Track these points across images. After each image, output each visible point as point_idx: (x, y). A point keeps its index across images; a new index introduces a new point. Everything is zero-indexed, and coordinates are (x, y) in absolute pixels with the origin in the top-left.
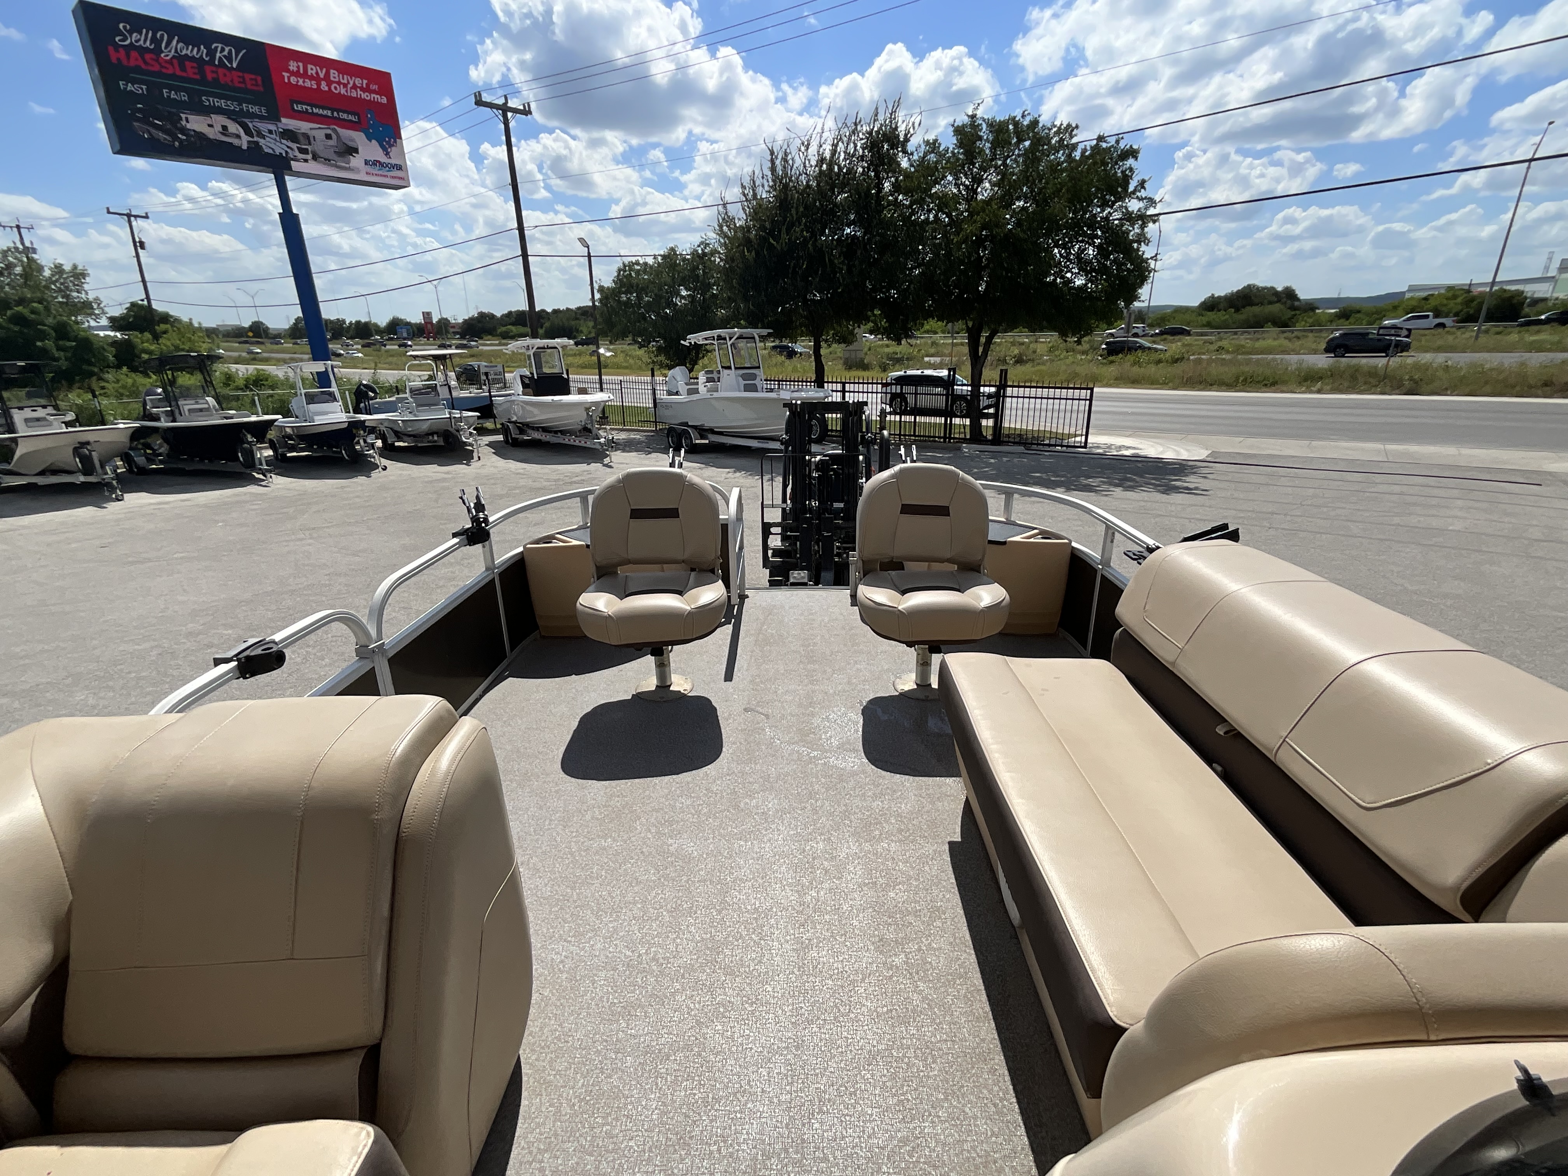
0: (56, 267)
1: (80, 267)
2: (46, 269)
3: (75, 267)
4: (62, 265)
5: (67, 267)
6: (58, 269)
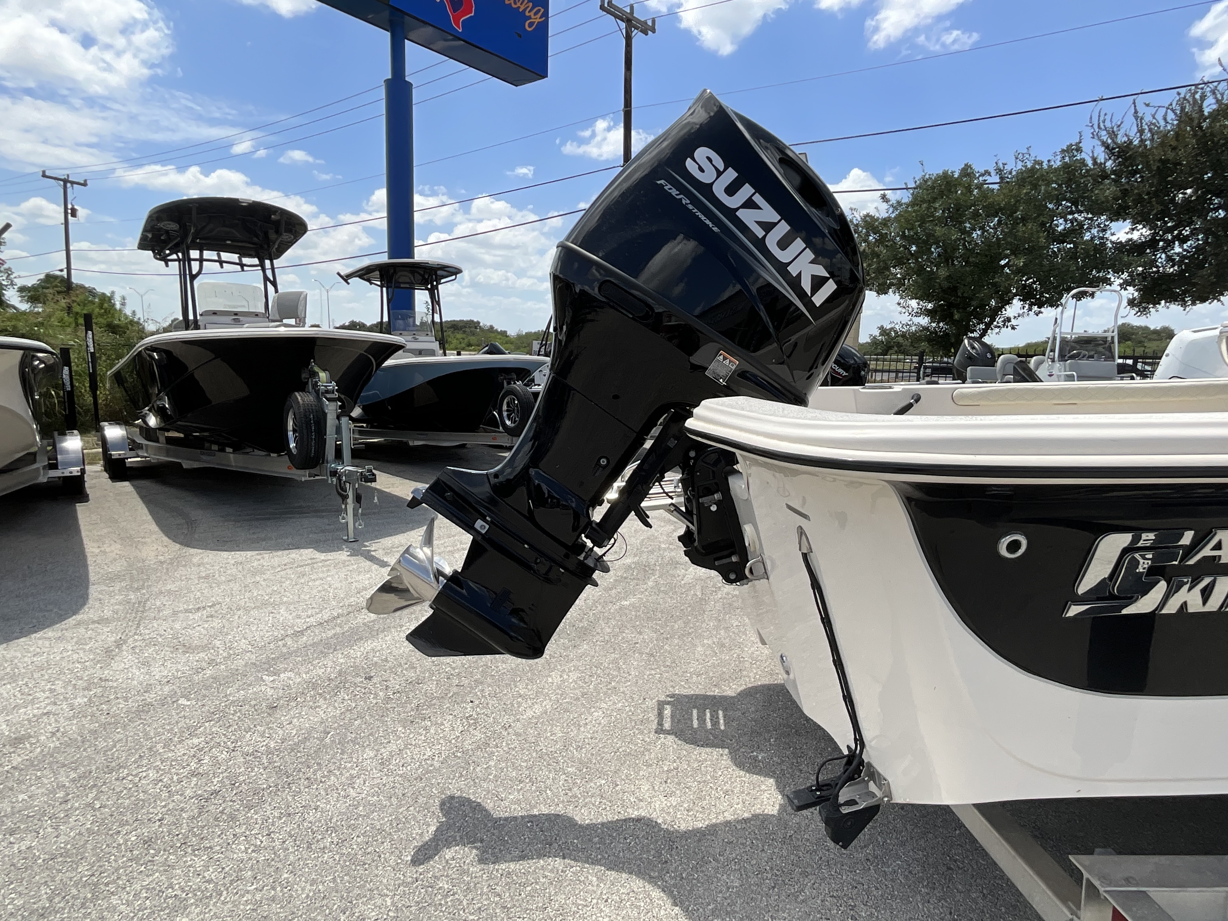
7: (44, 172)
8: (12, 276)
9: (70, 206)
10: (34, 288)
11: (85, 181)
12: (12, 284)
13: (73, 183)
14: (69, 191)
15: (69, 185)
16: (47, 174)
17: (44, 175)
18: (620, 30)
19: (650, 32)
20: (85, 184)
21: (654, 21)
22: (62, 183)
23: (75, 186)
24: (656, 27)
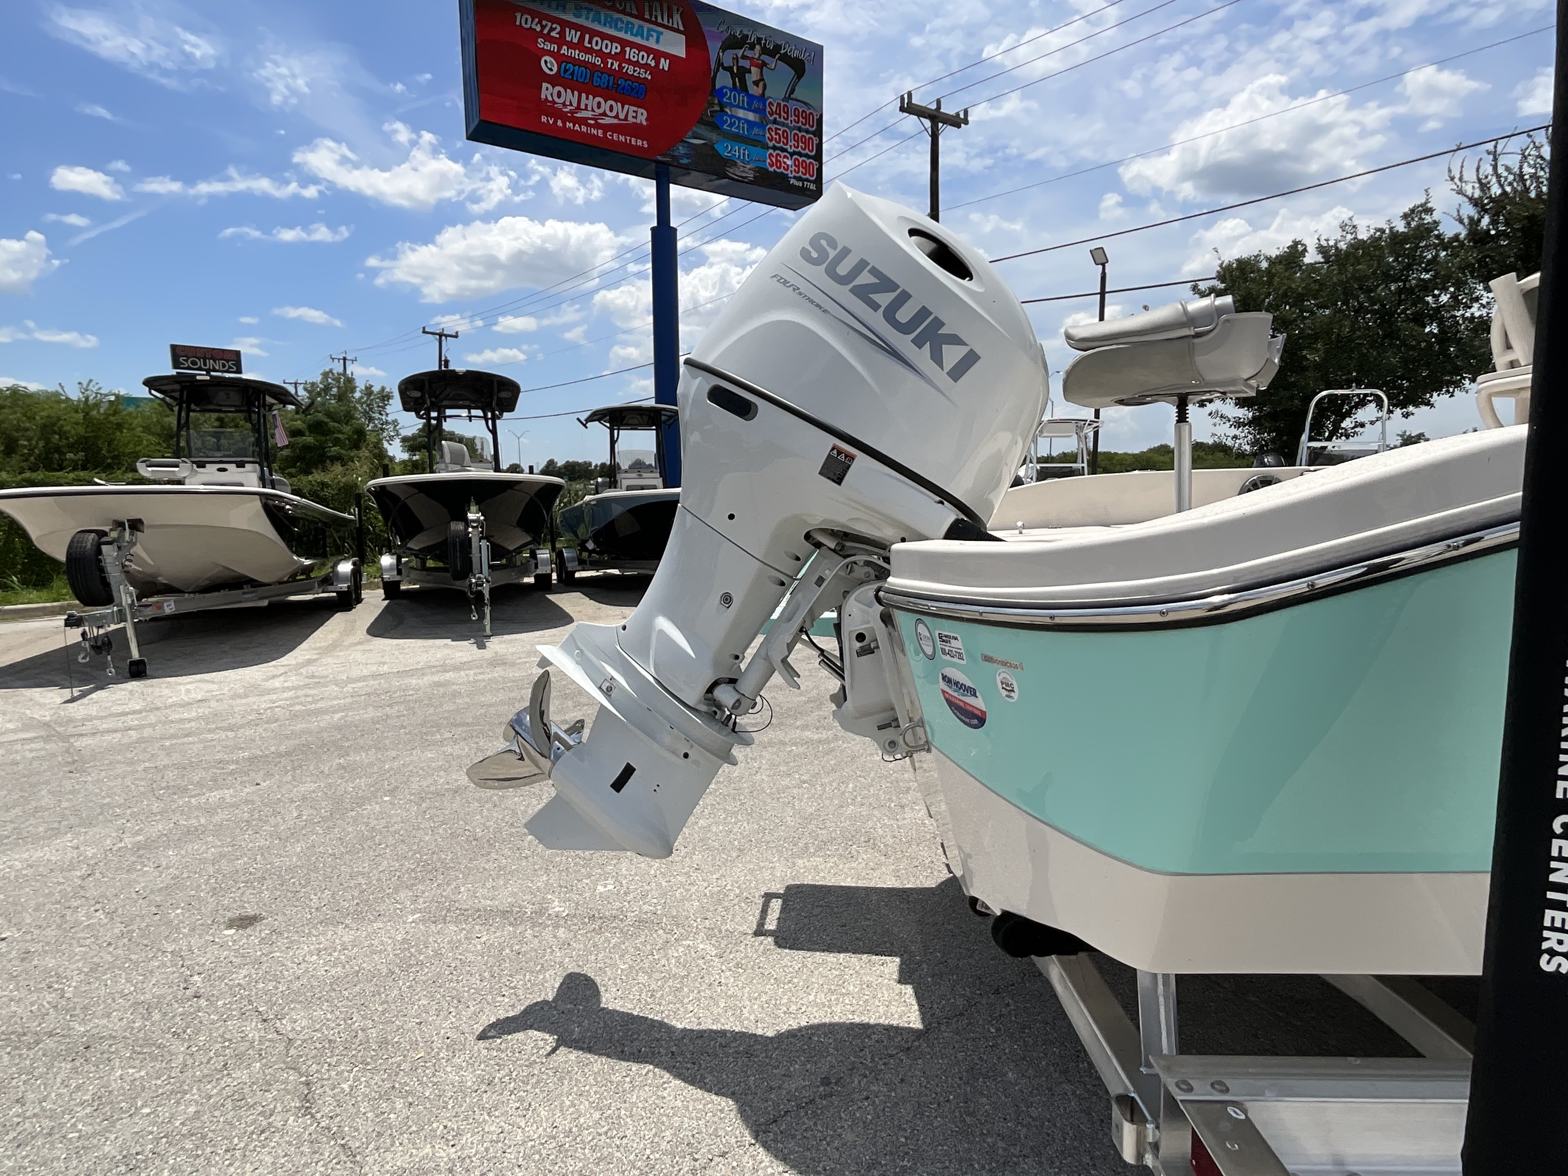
0: (366, 388)
1: (388, 390)
2: (358, 389)
3: (383, 389)
4: (372, 386)
5: (376, 389)
6: (368, 390)
7: (424, 328)
8: (398, 427)
9: (443, 359)
10: (414, 438)
11: (457, 333)
12: (398, 435)
13: (446, 336)
14: (444, 343)
15: (443, 338)
16: (427, 330)
17: (424, 332)
18: (926, 129)
19: (963, 125)
20: (456, 336)
21: (966, 112)
22: (438, 337)
23: (448, 338)
24: (969, 119)
